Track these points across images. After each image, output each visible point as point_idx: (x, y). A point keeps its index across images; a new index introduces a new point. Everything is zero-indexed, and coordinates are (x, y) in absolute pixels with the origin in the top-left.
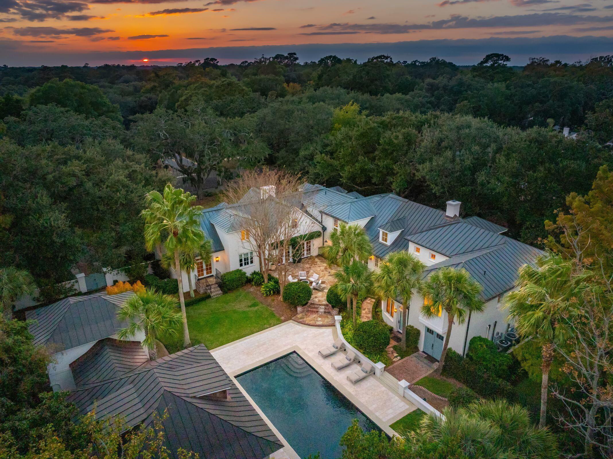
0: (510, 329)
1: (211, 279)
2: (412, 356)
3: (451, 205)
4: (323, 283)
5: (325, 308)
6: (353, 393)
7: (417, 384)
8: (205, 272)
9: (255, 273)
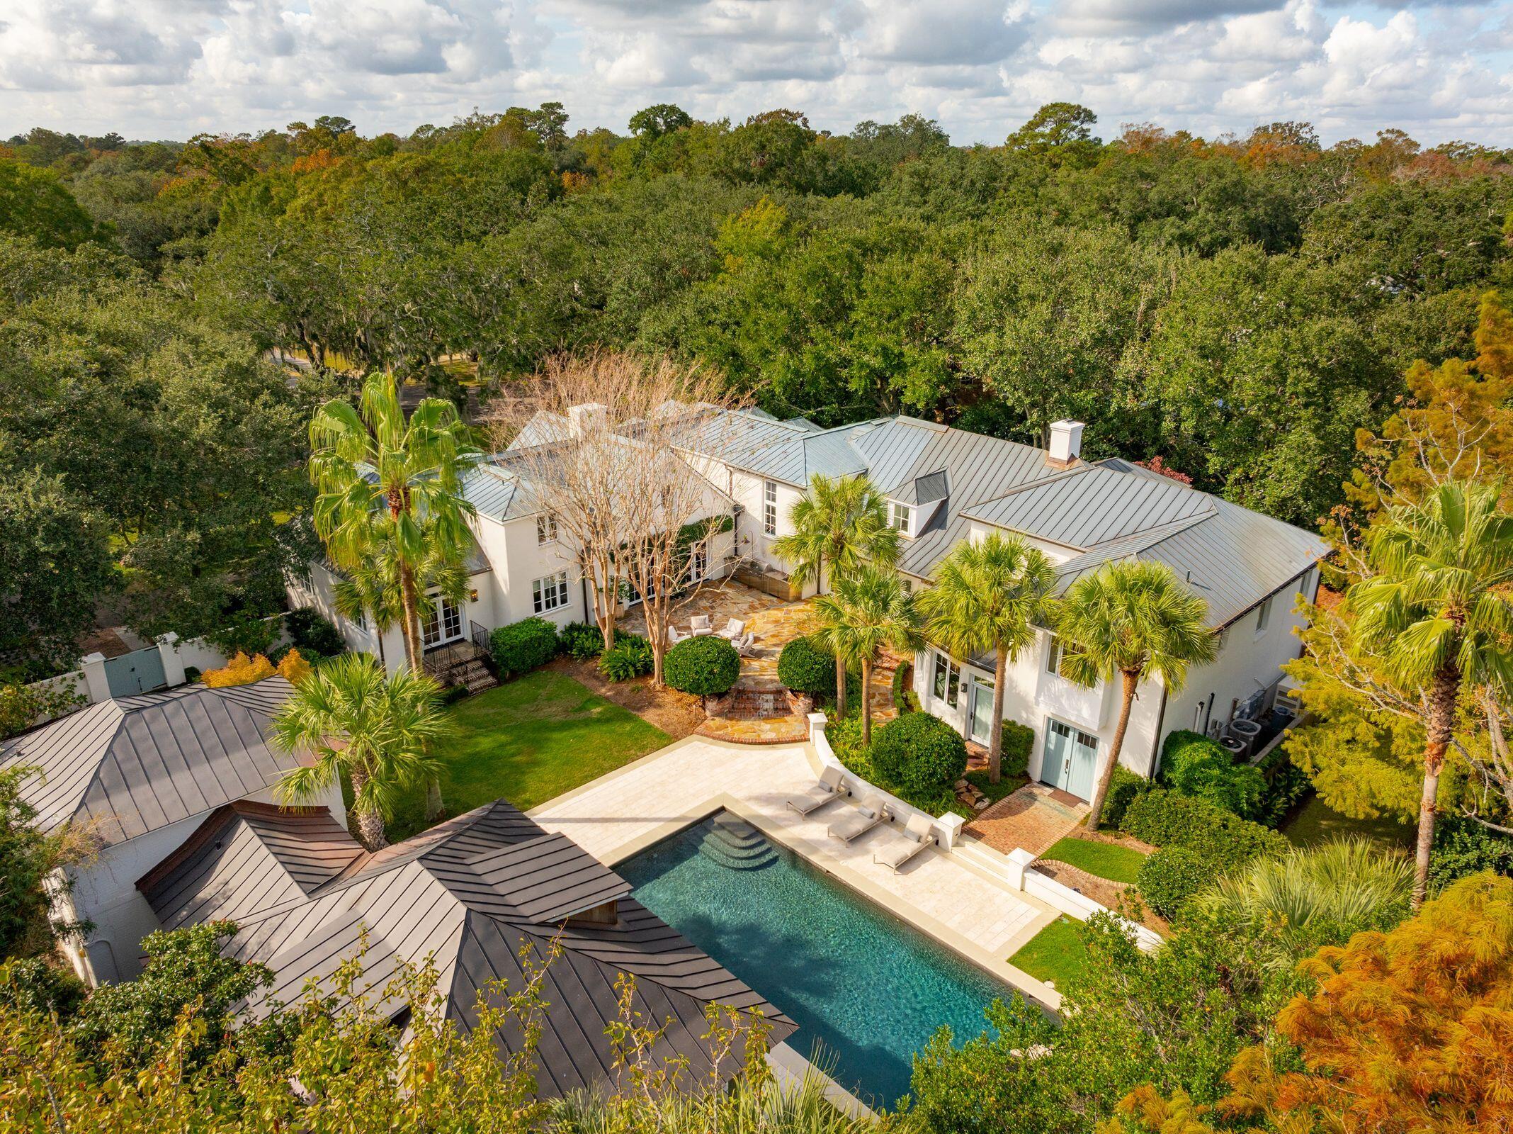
0: (1237, 713)
1: (460, 649)
2: (1017, 793)
3: (1058, 430)
4: (756, 640)
5: (776, 700)
6: (898, 894)
7: (1049, 855)
8: (442, 631)
9: (572, 628)
